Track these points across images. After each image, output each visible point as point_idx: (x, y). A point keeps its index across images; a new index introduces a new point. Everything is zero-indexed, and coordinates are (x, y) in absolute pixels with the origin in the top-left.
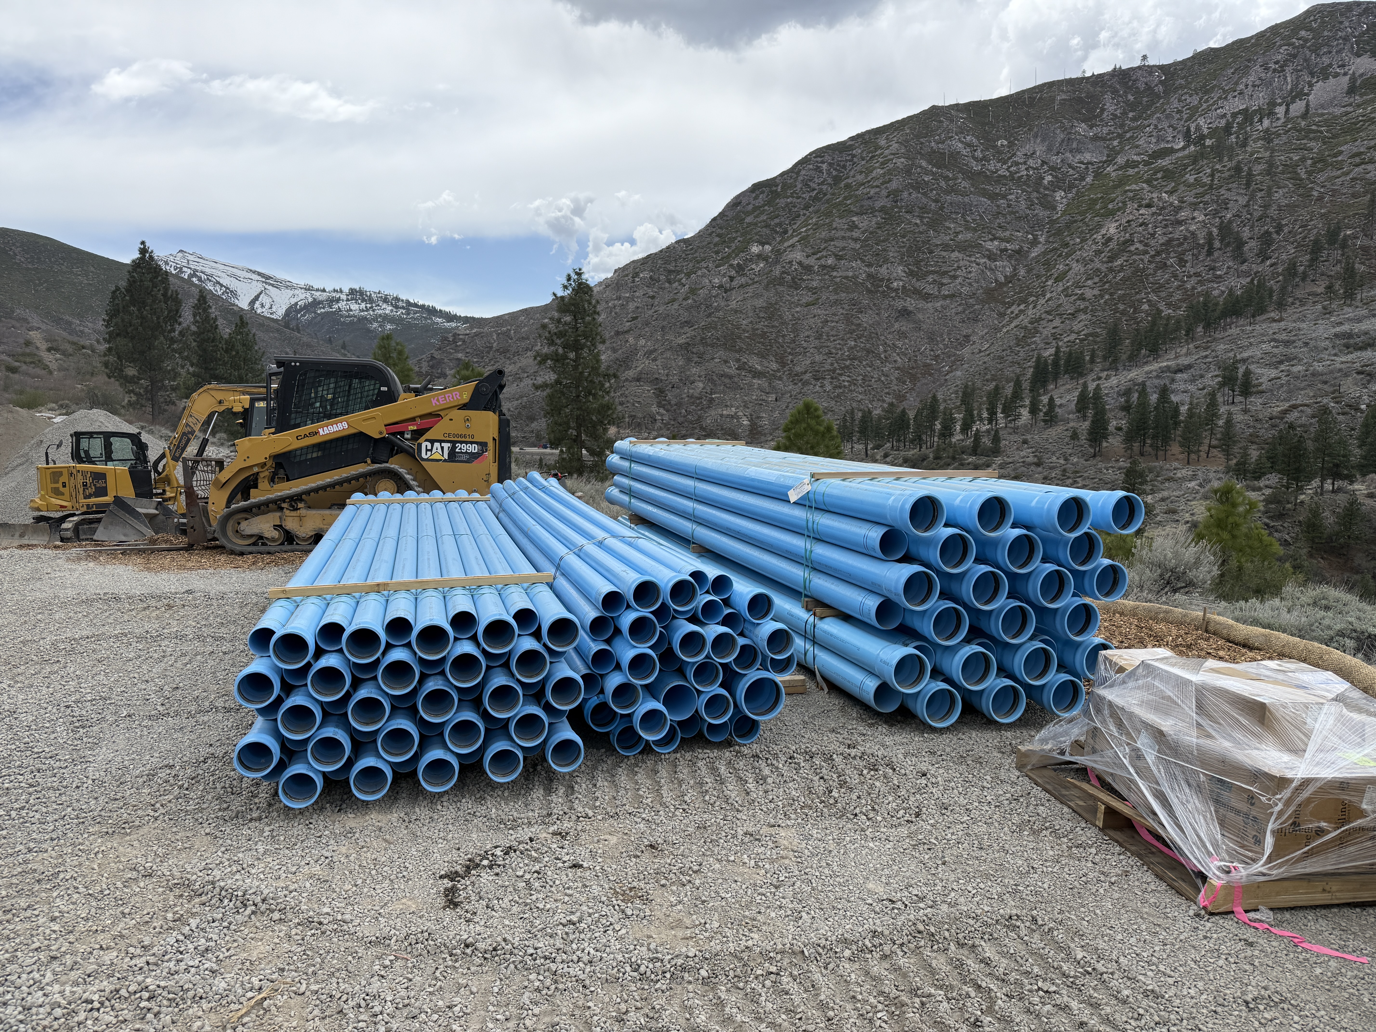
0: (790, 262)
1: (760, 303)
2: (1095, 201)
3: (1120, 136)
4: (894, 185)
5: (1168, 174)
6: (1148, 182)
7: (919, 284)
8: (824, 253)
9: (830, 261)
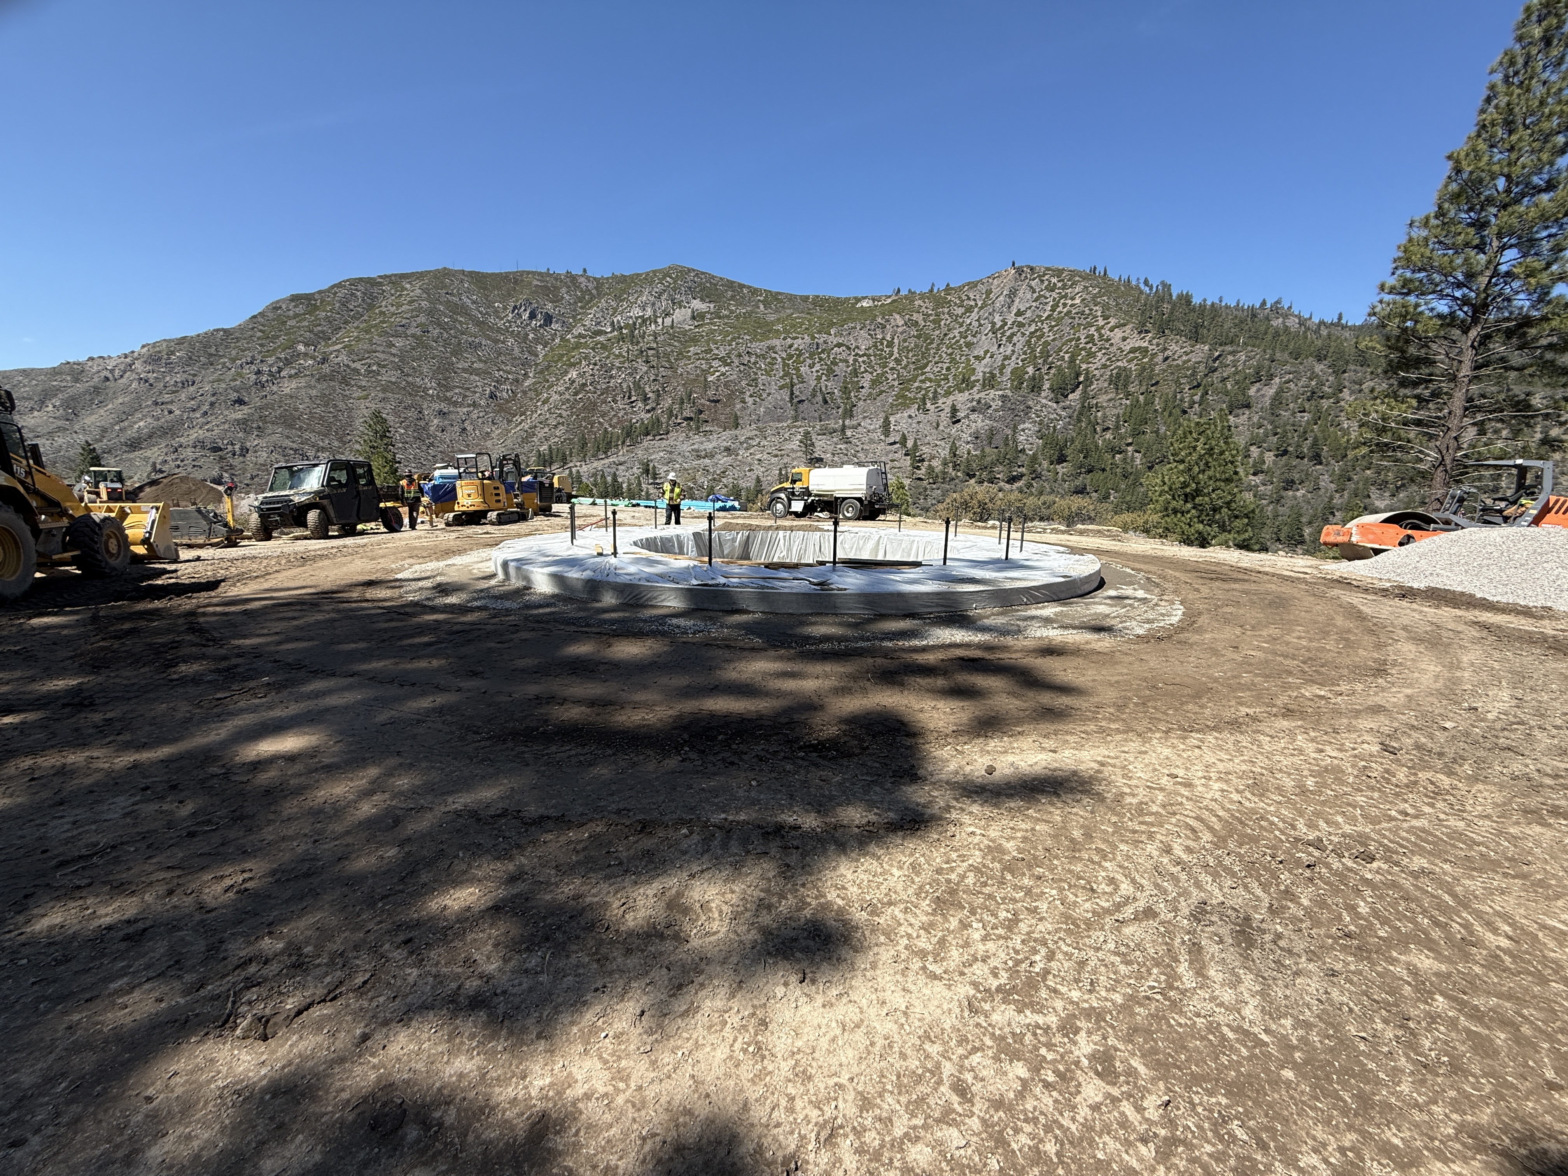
0: (338, 364)
1: (314, 393)
2: (563, 355)
3: (574, 317)
4: (422, 319)
5: (604, 347)
6: (593, 349)
7: (448, 394)
8: (368, 361)
9: (374, 368)
